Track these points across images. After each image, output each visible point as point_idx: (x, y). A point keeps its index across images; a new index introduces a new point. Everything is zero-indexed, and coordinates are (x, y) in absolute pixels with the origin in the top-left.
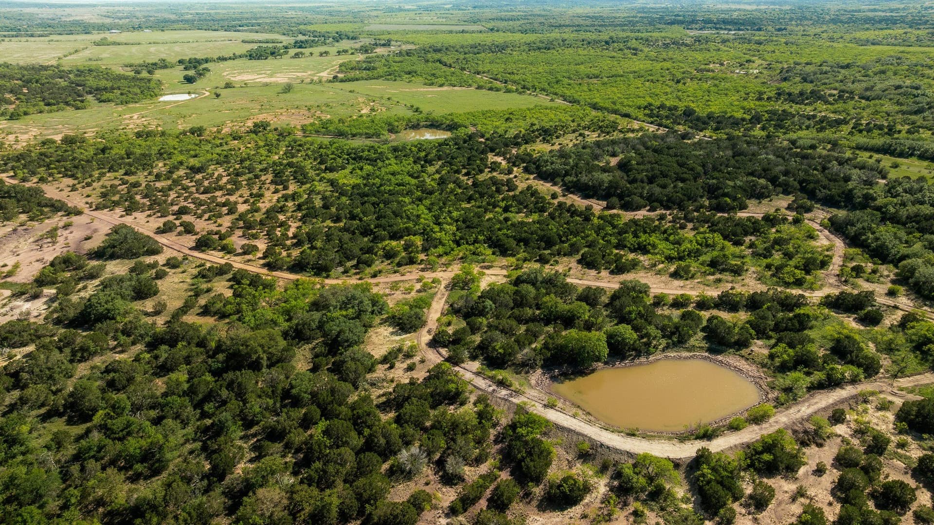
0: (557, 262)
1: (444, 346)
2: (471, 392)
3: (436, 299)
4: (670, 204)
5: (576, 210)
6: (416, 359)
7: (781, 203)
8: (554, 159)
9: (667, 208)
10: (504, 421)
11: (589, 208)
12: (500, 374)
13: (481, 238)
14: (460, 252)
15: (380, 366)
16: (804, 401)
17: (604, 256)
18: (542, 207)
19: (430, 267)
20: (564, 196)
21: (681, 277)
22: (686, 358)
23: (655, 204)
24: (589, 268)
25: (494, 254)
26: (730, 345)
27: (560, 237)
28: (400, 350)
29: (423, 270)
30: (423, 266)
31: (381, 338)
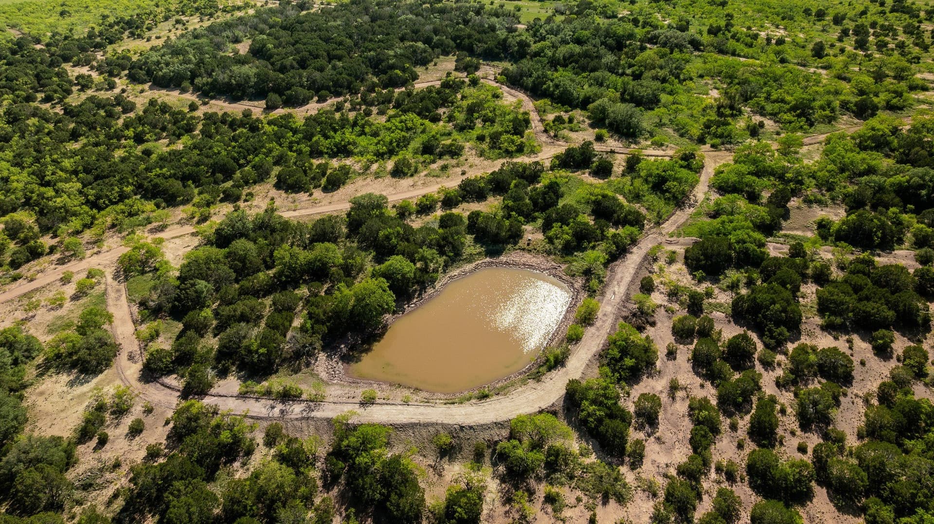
0: (251, 195)
1: (169, 372)
2: (252, 429)
3: (110, 302)
4: (340, 90)
5: (234, 120)
6: (137, 411)
7: (447, 64)
8: (167, 57)
9: (338, 94)
10: (322, 451)
11: (247, 114)
12: (277, 382)
13: (129, 189)
14: (107, 217)
15: (81, 448)
16: (610, 281)
17: (305, 172)
18: (188, 124)
19: (70, 254)
20: (205, 104)
21: (405, 174)
22: (472, 271)
23: (323, 92)
24: (297, 192)
25: (158, 206)
26: (506, 241)
27: (236, 160)
28: (101, 408)
29: (62, 262)
30: (57, 256)
31: (55, 398)
